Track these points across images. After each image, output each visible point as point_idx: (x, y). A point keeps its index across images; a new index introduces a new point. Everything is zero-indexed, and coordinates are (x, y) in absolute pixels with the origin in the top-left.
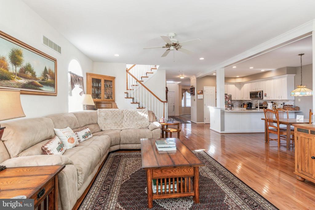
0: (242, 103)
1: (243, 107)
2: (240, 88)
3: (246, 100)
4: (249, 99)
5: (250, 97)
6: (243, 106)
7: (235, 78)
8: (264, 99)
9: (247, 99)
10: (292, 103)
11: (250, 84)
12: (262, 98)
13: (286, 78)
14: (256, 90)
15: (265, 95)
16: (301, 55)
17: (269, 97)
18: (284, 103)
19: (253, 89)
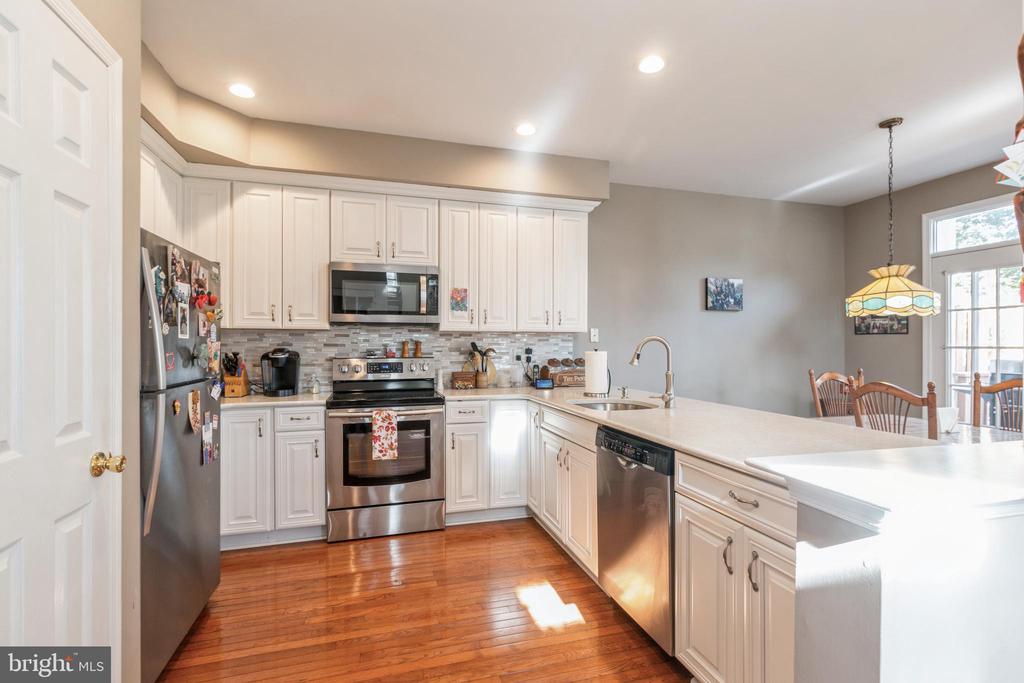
5: (336, 308)
8: (445, 326)
13: (584, 221)
14: (376, 260)
15: (452, 298)
16: (890, 127)
17: (482, 313)
18: (529, 351)
19: (349, 249)
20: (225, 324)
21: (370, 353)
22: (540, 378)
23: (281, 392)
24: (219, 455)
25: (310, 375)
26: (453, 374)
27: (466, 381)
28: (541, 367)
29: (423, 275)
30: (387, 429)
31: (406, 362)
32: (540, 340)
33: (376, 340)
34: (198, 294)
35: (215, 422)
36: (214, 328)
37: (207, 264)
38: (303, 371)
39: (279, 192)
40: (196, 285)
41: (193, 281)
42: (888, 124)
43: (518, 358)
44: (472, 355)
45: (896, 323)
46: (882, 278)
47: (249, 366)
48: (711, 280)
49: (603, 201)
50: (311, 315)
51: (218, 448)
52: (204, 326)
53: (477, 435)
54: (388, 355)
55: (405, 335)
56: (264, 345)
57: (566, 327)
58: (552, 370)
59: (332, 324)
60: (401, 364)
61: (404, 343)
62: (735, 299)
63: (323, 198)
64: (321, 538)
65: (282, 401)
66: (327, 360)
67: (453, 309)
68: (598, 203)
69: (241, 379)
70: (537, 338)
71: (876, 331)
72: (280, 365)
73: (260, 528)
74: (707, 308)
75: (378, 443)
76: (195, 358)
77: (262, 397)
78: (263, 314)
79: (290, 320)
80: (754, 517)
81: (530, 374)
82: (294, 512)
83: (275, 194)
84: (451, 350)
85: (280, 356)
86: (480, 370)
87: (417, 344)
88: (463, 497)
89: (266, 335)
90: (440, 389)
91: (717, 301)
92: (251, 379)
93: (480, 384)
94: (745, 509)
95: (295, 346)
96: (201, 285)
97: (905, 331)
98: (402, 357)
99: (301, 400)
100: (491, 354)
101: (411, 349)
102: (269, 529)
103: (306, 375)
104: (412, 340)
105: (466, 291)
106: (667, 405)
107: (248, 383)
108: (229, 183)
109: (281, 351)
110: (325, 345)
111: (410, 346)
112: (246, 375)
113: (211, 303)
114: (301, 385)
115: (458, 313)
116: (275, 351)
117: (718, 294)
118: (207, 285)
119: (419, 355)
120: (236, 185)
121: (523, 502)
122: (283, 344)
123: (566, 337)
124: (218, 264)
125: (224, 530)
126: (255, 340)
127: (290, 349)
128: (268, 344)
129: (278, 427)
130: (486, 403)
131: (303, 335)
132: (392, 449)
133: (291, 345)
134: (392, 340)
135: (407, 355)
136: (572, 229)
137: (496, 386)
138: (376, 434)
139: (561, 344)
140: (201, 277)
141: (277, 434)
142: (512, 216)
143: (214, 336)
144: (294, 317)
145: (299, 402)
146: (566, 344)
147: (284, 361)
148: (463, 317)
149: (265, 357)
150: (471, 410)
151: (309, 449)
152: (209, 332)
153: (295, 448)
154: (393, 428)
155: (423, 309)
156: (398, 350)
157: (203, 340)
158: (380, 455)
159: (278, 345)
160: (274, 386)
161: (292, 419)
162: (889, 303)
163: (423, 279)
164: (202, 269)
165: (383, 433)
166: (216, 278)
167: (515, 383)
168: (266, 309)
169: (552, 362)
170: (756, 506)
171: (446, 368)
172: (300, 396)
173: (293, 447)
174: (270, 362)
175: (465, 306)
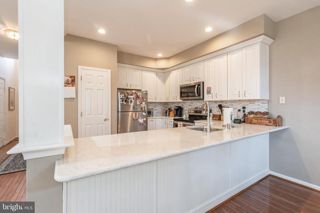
0: (168, 108)
1: (169, 116)
2: (164, 80)
3: (173, 103)
4: (179, 100)
5: (181, 97)
6: (169, 113)
7: (156, 59)
8: (205, 100)
9: (175, 101)
10: (263, 108)
11: (181, 70)
12: (202, 97)
14: (190, 83)
15: (207, 90)
18: (244, 108)
19: (186, 81)
20: (149, 101)
21: (196, 108)
26: (213, 115)
27: (216, 117)
32: (250, 103)
35: (144, 119)
43: (239, 111)
52: (139, 102)
60: (202, 111)
67: (207, 94)
69: (172, 113)
70: (249, 103)
93: (221, 119)
105: (210, 88)
113: (143, 98)
118: (141, 95)
123: (264, 102)
134: (202, 104)
139: (262, 105)
143: (144, 104)
145: (170, 118)
148: (210, 96)
152: (141, 103)
161: (169, 122)
163: (197, 86)
164: (139, 93)
175: (210, 93)
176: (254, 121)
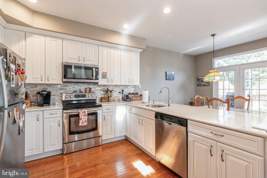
8: (100, 83)
13: (139, 55)
14: (78, 62)
15: (102, 75)
16: (214, 36)
17: (111, 80)
18: (123, 91)
19: (69, 58)
21: (75, 92)
22: (126, 98)
23: (45, 105)
24: (25, 130)
25: (54, 99)
26: (101, 98)
27: (106, 99)
28: (126, 95)
29: (94, 67)
30: (84, 116)
31: (87, 94)
33: (77, 87)
34: (18, 70)
35: (23, 118)
36: (23, 83)
37: (21, 59)
38: (52, 97)
39: (44, 38)
40: (17, 66)
41: (16, 64)
42: (213, 35)
43: (120, 93)
44: (107, 92)
45: (207, 83)
46: (212, 72)
47: (31, 97)
48: (167, 72)
49: (144, 49)
50: (56, 79)
51: (24, 128)
52: (20, 82)
53: (111, 116)
54: (80, 92)
55: (86, 86)
56: (37, 89)
57: (134, 84)
58: (130, 96)
59: (63, 82)
60: (86, 95)
61: (86, 89)
62: (173, 77)
63: (60, 41)
64: (60, 153)
65: (45, 108)
66: (60, 94)
67: (102, 78)
68: (142, 50)
69: (29, 101)
70: (125, 87)
71: (202, 85)
72: (44, 96)
73: (38, 153)
74: (166, 79)
75: (81, 120)
76: (17, 94)
77: (37, 107)
78: (38, 79)
79: (48, 81)
80: (221, 139)
81: (123, 97)
82: (51, 146)
83: (42, 38)
84: (100, 90)
85: (44, 93)
86: (110, 96)
87: (90, 89)
88: (107, 135)
89: (38, 86)
90: (98, 102)
91: (169, 77)
92: (32, 101)
93: (110, 100)
94: (218, 137)
95: (49, 89)
96: (19, 66)
97: (209, 85)
98: (86, 93)
99: (51, 107)
100: (113, 91)
101: (88, 90)
102: (41, 153)
103: (52, 99)
104: (88, 87)
105: (106, 73)
106: (169, 105)
107: (31, 102)
108: (24, 32)
109: (45, 91)
110: (59, 89)
111: (88, 89)
112: (30, 99)
113: (22, 73)
114: (51, 102)
115: (104, 79)
116: (42, 91)
117: (169, 76)
118: (21, 66)
119: (91, 92)
120: (27, 33)
121: (124, 135)
122: (44, 89)
123: (132, 87)
124: (25, 59)
125: (26, 155)
126: (34, 87)
127: (47, 90)
128: (39, 89)
129: (45, 117)
130: (114, 106)
131: (52, 86)
132: (86, 122)
133: (47, 89)
134: (83, 87)
135: (87, 92)
136: (135, 57)
137: (114, 101)
138: (80, 118)
140: (19, 63)
141: (45, 120)
142: (119, 52)
143: (23, 86)
144: (49, 80)
146: (132, 89)
147: (46, 94)
148: (105, 81)
149: (38, 93)
150: (110, 108)
151: (56, 124)
152: (22, 84)
153: (52, 124)
154: (86, 115)
155: (94, 78)
156: (84, 90)
157: (20, 87)
158: (82, 124)
159: (42, 89)
160: (42, 103)
161: (50, 114)
162: (215, 78)
163: (94, 69)
164: (19, 60)
165: (83, 117)
166: (24, 64)
167: (119, 100)
168: (39, 77)
169: (130, 94)
170: (223, 136)
171: (99, 96)
172: (51, 106)
173: (50, 123)
174: (40, 95)
175: (106, 77)
176: (134, 98)
